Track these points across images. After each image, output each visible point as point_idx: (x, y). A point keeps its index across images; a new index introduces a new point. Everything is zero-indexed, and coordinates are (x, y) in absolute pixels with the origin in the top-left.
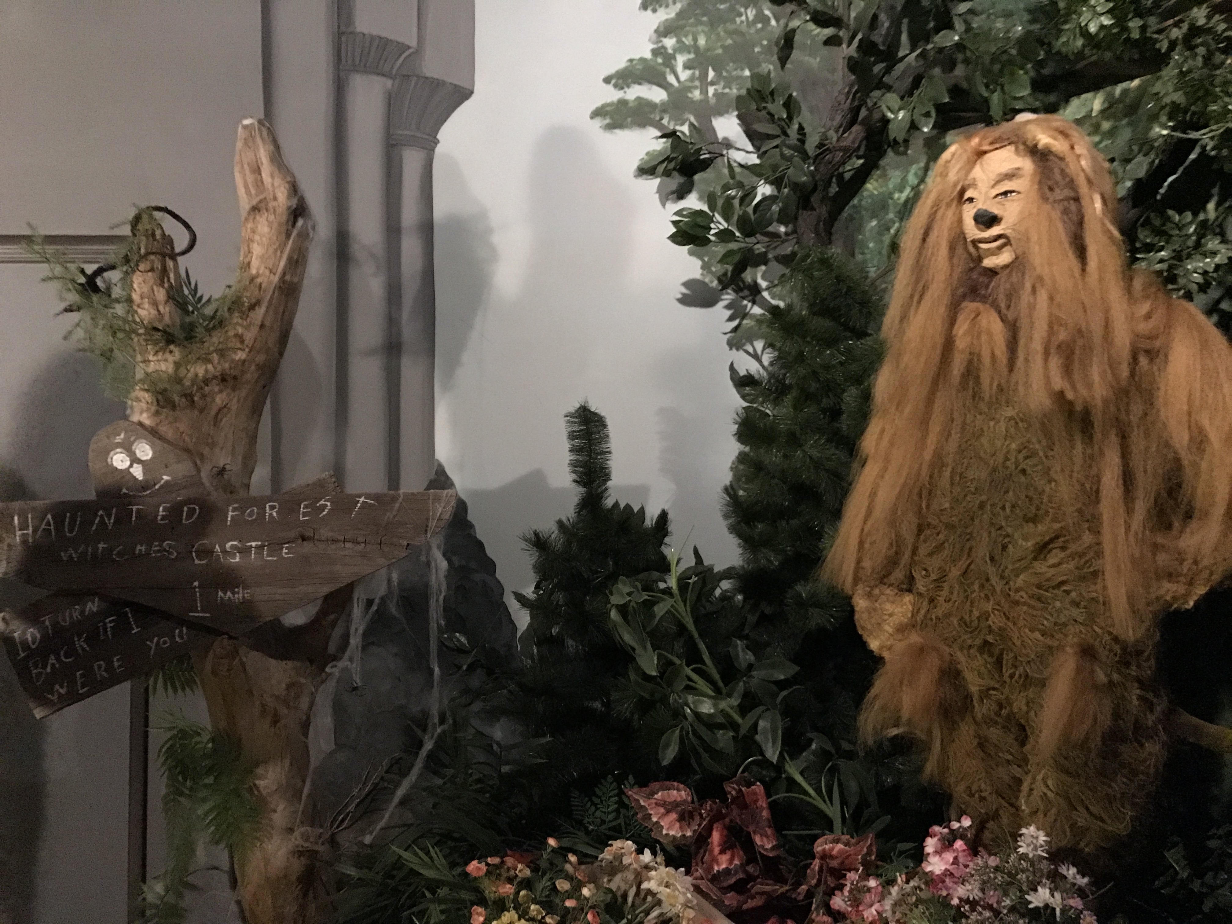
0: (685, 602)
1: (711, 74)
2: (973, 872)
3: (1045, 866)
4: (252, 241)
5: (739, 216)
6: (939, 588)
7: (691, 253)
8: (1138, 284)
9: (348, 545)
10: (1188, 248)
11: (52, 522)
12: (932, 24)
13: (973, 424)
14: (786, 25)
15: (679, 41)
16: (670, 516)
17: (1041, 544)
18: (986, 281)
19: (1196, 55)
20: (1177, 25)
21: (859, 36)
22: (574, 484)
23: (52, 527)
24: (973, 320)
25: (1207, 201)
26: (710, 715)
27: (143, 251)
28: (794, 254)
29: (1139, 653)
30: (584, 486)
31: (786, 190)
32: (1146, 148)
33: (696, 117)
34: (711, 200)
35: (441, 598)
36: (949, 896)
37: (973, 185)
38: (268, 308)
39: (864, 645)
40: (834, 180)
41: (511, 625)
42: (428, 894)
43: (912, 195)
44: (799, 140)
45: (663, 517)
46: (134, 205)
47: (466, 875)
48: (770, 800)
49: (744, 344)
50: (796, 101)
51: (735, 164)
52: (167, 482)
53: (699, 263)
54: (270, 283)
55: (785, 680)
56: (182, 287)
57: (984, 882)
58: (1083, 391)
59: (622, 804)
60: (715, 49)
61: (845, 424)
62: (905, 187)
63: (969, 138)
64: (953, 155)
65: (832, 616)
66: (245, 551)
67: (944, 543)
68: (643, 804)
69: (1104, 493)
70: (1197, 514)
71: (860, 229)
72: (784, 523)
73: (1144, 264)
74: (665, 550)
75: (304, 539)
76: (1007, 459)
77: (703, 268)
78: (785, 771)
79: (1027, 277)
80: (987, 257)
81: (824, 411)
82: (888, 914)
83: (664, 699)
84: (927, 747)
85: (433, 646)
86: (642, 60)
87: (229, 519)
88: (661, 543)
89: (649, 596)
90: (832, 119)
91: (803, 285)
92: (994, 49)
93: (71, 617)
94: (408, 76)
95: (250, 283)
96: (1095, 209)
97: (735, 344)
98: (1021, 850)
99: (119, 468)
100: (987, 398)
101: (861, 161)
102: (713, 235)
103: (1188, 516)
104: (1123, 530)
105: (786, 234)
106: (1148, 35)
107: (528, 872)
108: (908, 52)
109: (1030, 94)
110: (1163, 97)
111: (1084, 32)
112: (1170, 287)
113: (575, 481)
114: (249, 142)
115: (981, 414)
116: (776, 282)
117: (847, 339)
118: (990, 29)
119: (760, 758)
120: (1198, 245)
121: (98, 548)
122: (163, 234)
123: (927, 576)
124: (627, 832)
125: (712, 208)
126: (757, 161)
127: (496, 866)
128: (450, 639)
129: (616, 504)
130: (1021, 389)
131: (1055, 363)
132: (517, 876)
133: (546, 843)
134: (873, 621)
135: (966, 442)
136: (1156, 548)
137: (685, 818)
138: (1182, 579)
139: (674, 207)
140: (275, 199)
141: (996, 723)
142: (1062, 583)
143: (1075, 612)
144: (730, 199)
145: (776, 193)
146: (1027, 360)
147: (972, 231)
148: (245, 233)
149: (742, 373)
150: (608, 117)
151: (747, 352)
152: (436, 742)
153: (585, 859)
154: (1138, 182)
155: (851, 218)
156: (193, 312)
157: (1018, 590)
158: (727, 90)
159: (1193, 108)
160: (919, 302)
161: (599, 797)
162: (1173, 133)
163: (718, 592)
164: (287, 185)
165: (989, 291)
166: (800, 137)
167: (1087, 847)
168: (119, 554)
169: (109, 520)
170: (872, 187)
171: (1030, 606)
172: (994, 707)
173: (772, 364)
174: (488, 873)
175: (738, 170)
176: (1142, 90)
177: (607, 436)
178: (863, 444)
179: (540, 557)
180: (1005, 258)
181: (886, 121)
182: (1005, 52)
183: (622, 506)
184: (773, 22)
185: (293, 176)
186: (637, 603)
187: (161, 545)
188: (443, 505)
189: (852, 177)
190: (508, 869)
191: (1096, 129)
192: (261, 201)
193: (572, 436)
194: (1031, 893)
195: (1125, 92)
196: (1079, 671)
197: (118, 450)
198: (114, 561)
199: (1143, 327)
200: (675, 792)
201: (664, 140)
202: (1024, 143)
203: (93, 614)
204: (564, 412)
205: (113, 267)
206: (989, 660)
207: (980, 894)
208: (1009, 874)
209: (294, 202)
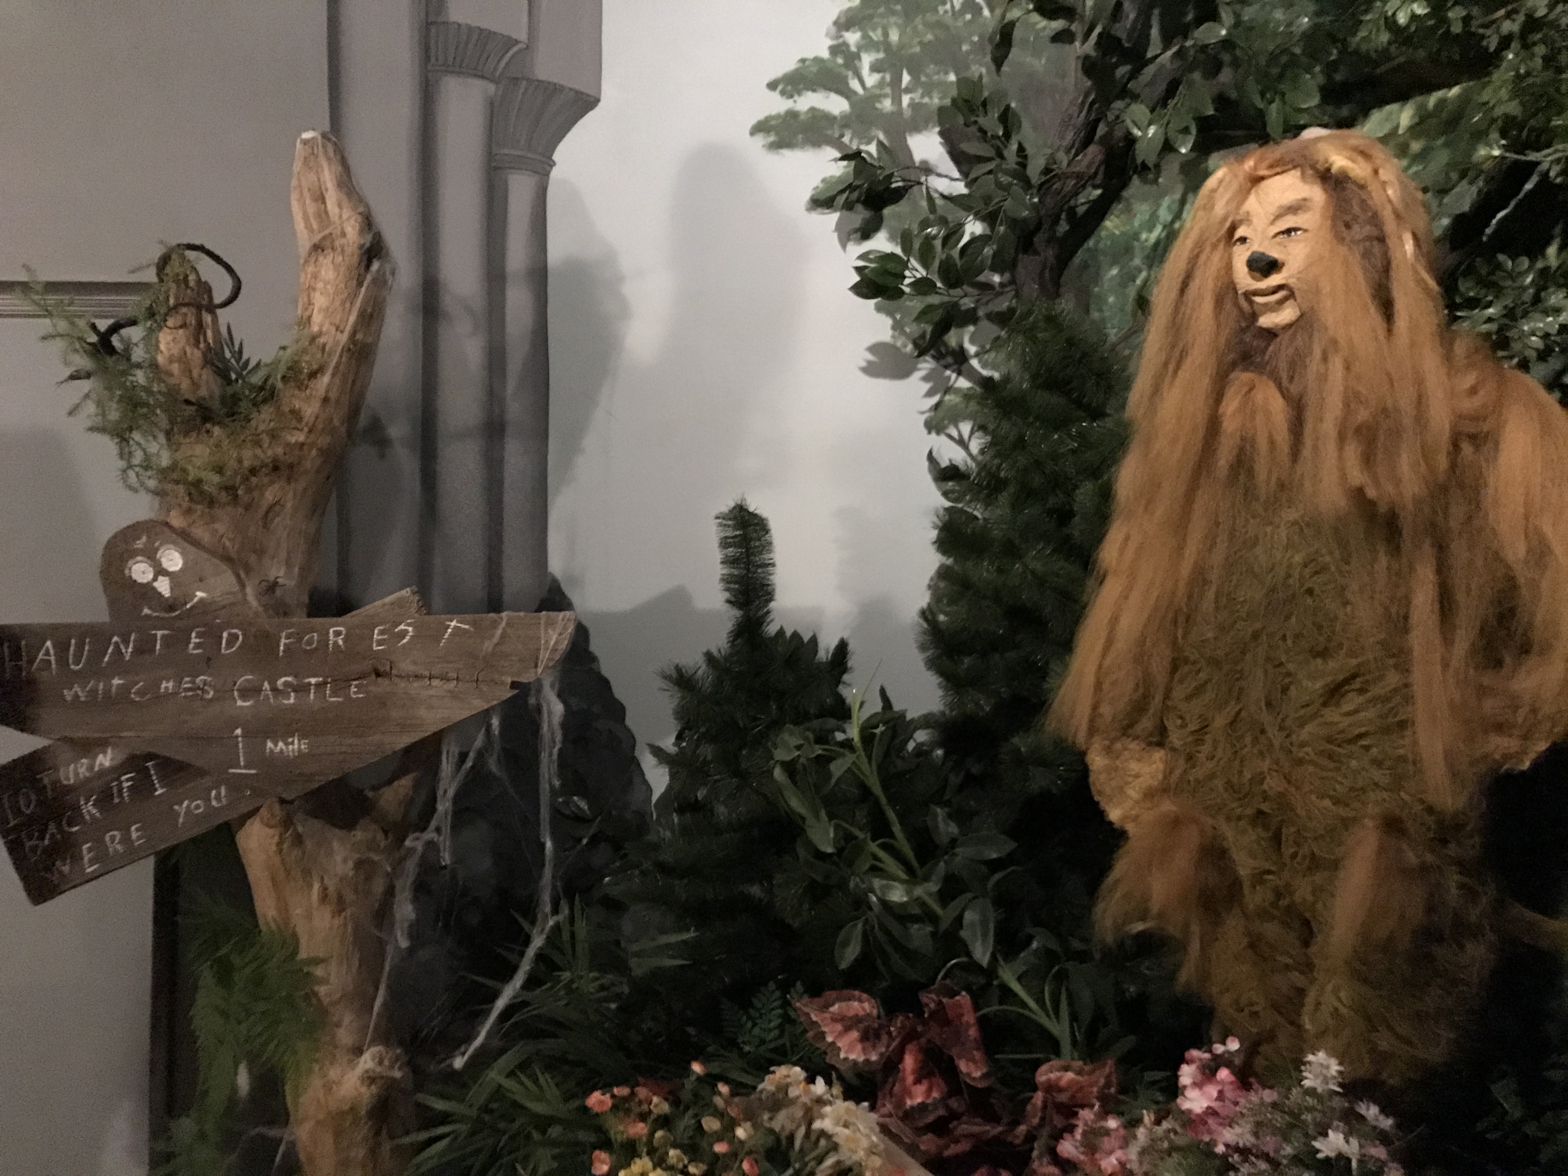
0: (869, 758)
1: (906, 78)
2: (1244, 1111)
3: (1338, 1103)
4: (314, 289)
5: (941, 262)
6: (1199, 742)
7: (879, 309)
8: (1460, 348)
9: (436, 682)
10: (1523, 303)
11: (52, 652)
12: (1190, 17)
13: (1243, 531)
14: (1003, 16)
15: (865, 36)
16: (851, 647)
17: (1332, 686)
18: (1263, 345)
19: (1533, 55)
20: (1508, 15)
21: (1098, 30)
22: (727, 605)
23: (52, 658)
24: (1245, 395)
25: (1548, 243)
26: (903, 905)
27: (172, 301)
28: (1011, 311)
29: (1458, 827)
30: (740, 608)
31: (1002, 229)
32: (1471, 174)
33: (886, 132)
34: (905, 240)
35: (556, 751)
36: (1212, 1143)
37: (1246, 220)
38: (333, 375)
39: (1100, 814)
40: (1063, 216)
41: (644, 788)
42: (536, 1135)
43: (1164, 235)
44: (1018, 163)
45: (842, 648)
46: (161, 242)
47: (585, 1109)
48: (980, 1013)
49: (946, 427)
50: (1015, 114)
51: (935, 195)
52: (201, 600)
53: (889, 322)
54: (337, 343)
55: (999, 860)
56: (222, 348)
57: (1258, 1124)
58: (1390, 488)
59: (787, 1019)
60: (911, 47)
61: (1077, 528)
62: (1154, 226)
63: (1241, 159)
64: (1221, 182)
65: (1060, 777)
66: (301, 689)
67: (1206, 683)
68: (814, 1018)
69: (1414, 618)
70: (1536, 649)
71: (1096, 278)
72: (997, 657)
73: (1466, 324)
74: (843, 690)
75: (378, 674)
76: (1289, 576)
77: (894, 328)
78: (997, 977)
79: (1316, 339)
80: (1264, 313)
81: (1050, 512)
82: (1134, 1166)
83: (842, 885)
84: (1182, 946)
85: (545, 813)
86: (817, 60)
87: (282, 648)
88: (838, 682)
89: (825, 750)
90: (1062, 138)
91: (1024, 351)
92: (1271, 48)
93: (77, 774)
94: (517, 79)
95: (310, 344)
96: (1405, 252)
97: (934, 425)
98: (1307, 1083)
99: (140, 580)
100: (1263, 498)
101: (1099, 192)
102: (908, 285)
103: (1525, 649)
104: (1439, 668)
105: (1002, 285)
106: (1473, 29)
107: (665, 1108)
108: (1159, 52)
109: (1318, 106)
110: (1493, 108)
111: (1391, 23)
112: (1501, 354)
113: (728, 601)
114: (309, 162)
115: (1254, 517)
116: (988, 347)
117: (1081, 420)
118: (1267, 22)
119: (965, 959)
120: (1537, 300)
121: (111, 686)
122: (199, 281)
123: (1183, 726)
124: (793, 1052)
125: (907, 249)
126: (965, 191)
127: (625, 1099)
128: (566, 803)
129: (781, 632)
130: (1307, 484)
131: (1352, 451)
132: (650, 1112)
133: (688, 1071)
134: (1113, 783)
135: (1235, 553)
136: (1482, 691)
137: (869, 1036)
138: (1516, 732)
139: (856, 249)
140: (344, 234)
141: (1273, 918)
142: (1360, 736)
143: (1377, 775)
144: (929, 239)
145: (988, 232)
146: (1315, 448)
147: (1244, 280)
148: (304, 279)
149: (944, 463)
150: (772, 133)
151: (950, 437)
152: (548, 938)
153: (740, 1089)
154: (1460, 220)
155: (1085, 266)
156: (237, 380)
157: (1302, 745)
158: (926, 100)
159: (1533, 122)
160: (1175, 372)
161: (758, 1010)
162: (1507, 155)
163: (911, 746)
164: (360, 219)
165: (1267, 357)
166: (1020, 160)
167: (1392, 1079)
168: (138, 693)
169: (127, 648)
170: (1112, 224)
171: (1316, 765)
172: (1270, 896)
173: (982, 452)
174: (615, 1108)
175: (939, 202)
176: (1464, 100)
177: (770, 543)
178: (1101, 555)
179: (683, 698)
180: (1287, 315)
181: (1131, 140)
182: (1285, 51)
183: (788, 634)
184: (986, 12)
185: (367, 206)
186: (808, 759)
187: (193, 682)
188: (558, 631)
189: (1087, 212)
190: (640, 1103)
191: (1402, 151)
192: (324, 238)
193: (725, 543)
194: (1321, 1138)
195: (1442, 102)
196: (1381, 850)
197: (139, 558)
198: (133, 702)
199: (1469, 405)
200: (856, 1004)
201: (845, 163)
202: (1313, 167)
203: (103, 772)
204: (715, 513)
205: (133, 323)
206: (1264, 834)
207: (1252, 1140)
208: (1291, 1113)
209: (368, 239)
